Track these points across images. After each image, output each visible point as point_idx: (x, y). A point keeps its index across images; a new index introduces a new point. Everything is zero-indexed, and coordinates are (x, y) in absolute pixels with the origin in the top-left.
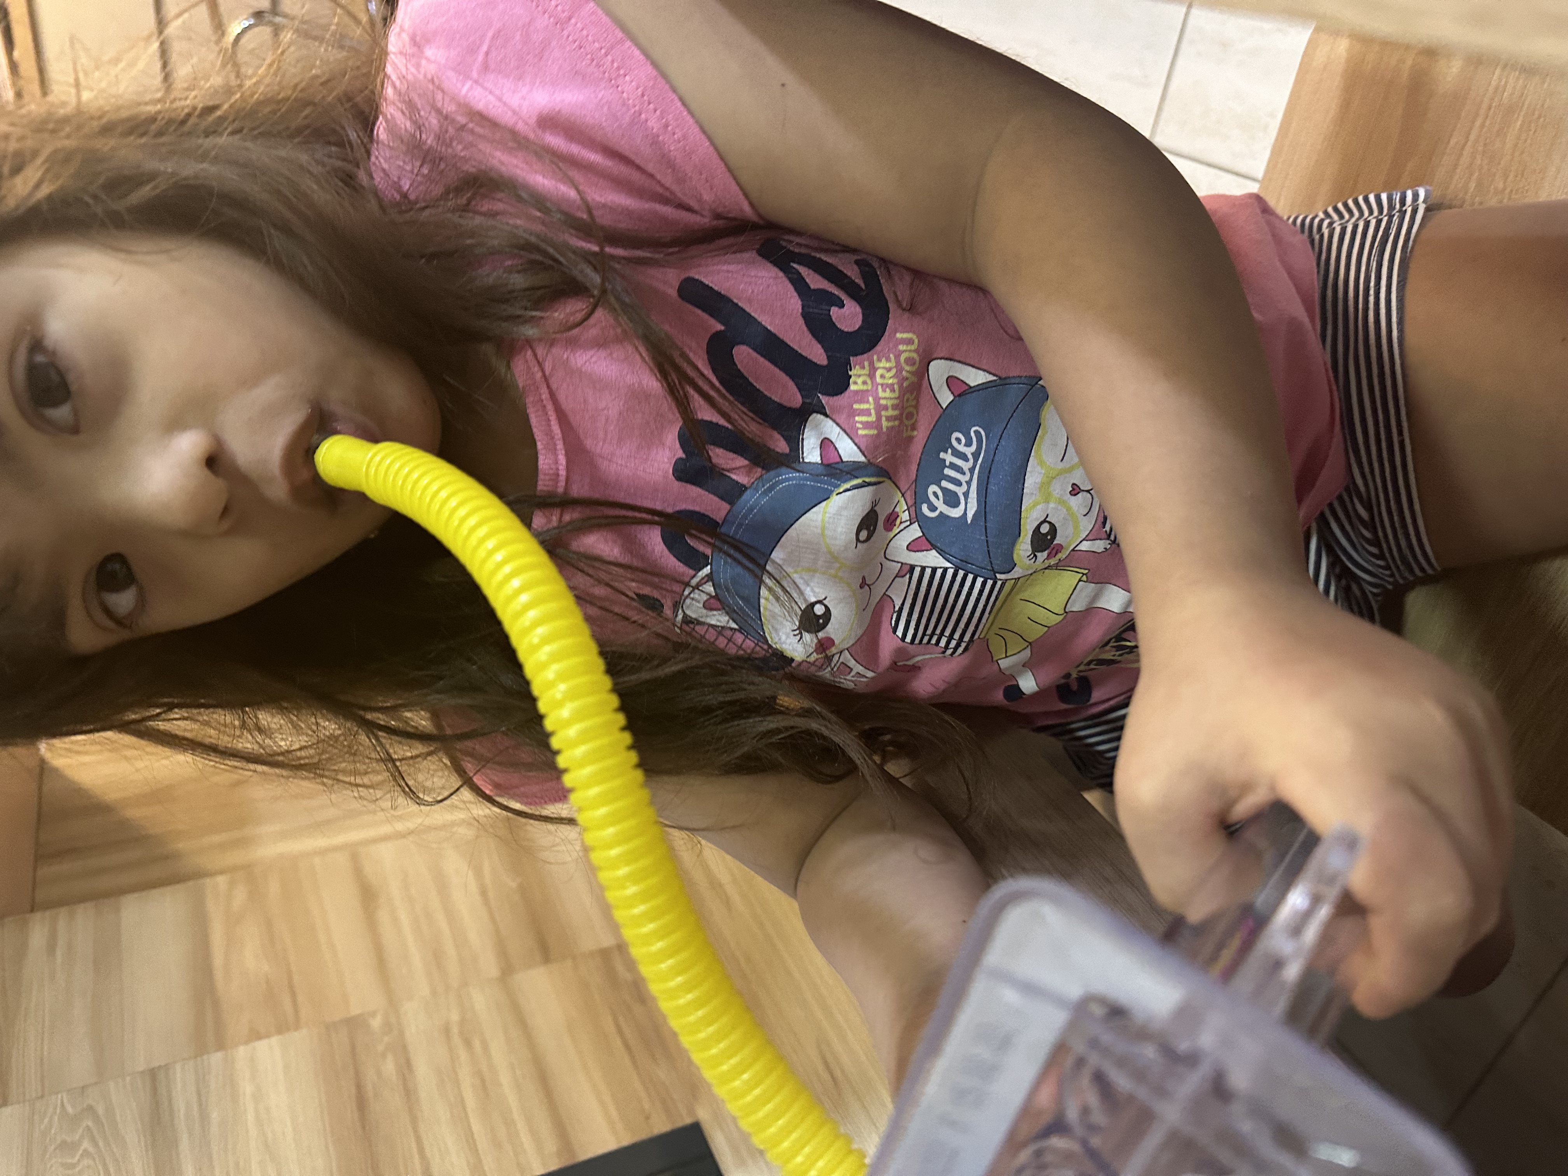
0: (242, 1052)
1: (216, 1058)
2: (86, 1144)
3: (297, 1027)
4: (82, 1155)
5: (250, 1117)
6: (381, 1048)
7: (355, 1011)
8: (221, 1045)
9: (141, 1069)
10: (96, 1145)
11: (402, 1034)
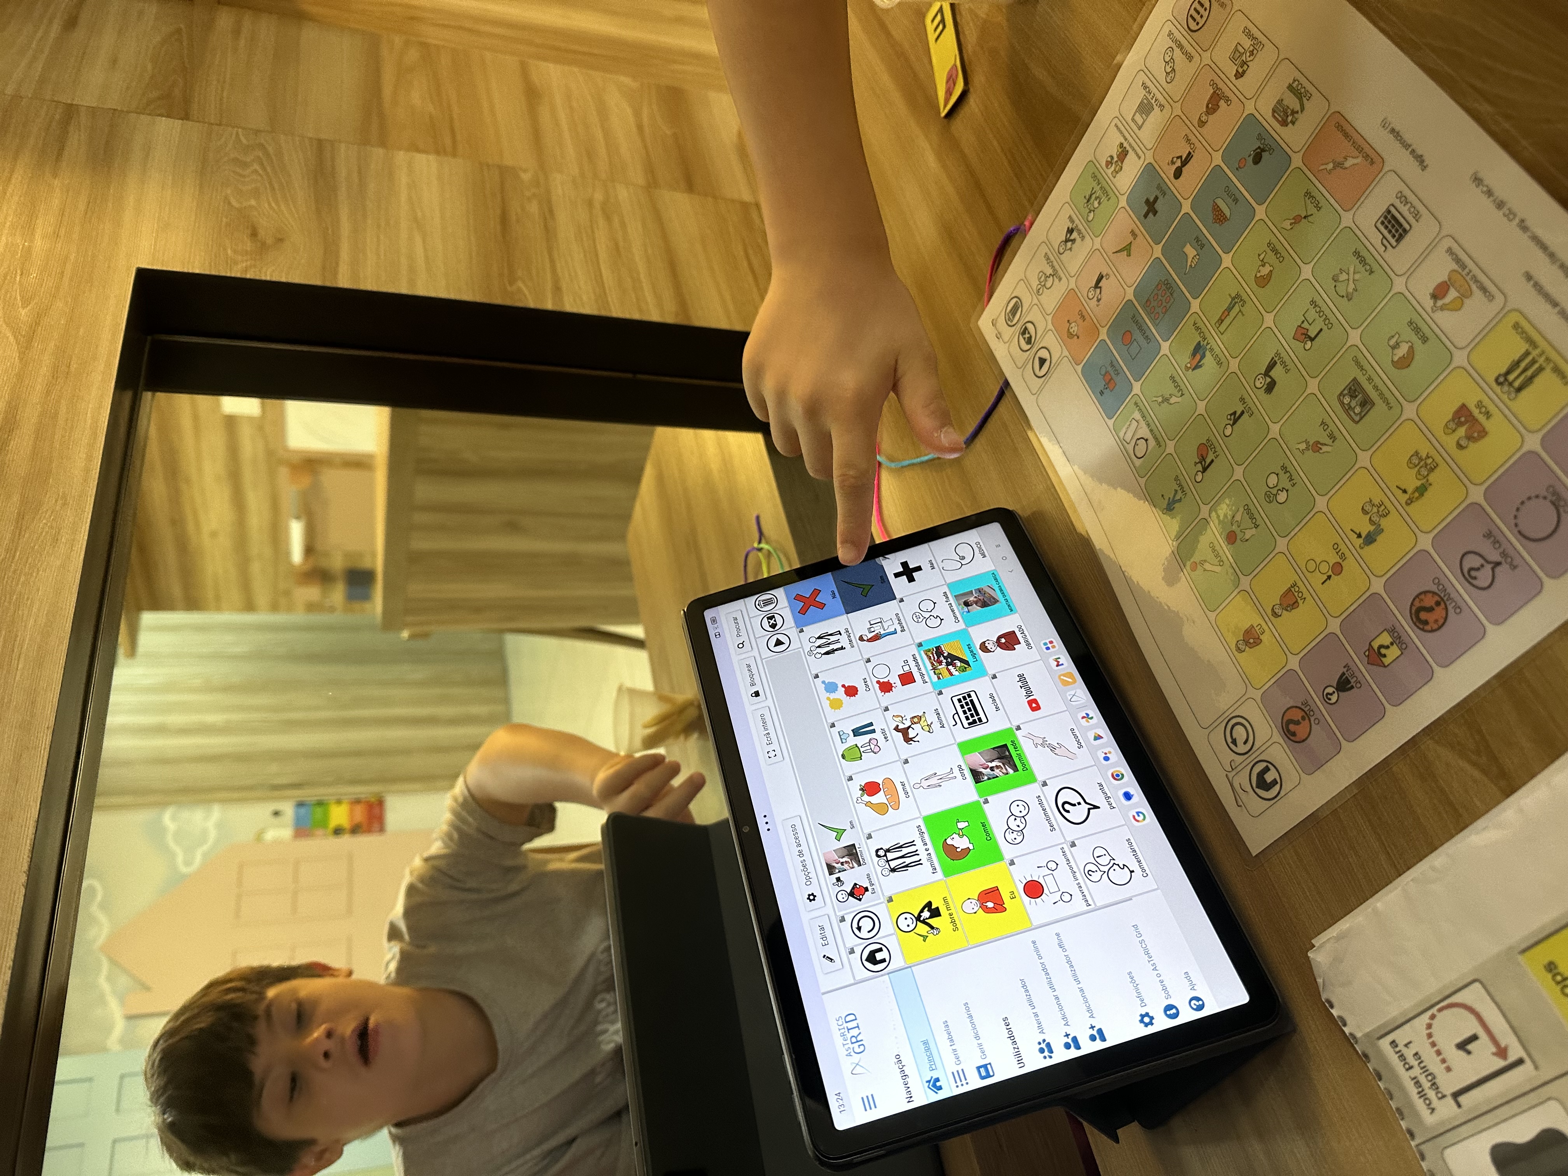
0: (401, 157)
1: (378, 152)
2: (256, 166)
3: (454, 155)
4: (252, 172)
5: (403, 197)
6: (527, 194)
7: (508, 161)
8: (383, 143)
9: (310, 135)
10: (265, 169)
11: (548, 192)
